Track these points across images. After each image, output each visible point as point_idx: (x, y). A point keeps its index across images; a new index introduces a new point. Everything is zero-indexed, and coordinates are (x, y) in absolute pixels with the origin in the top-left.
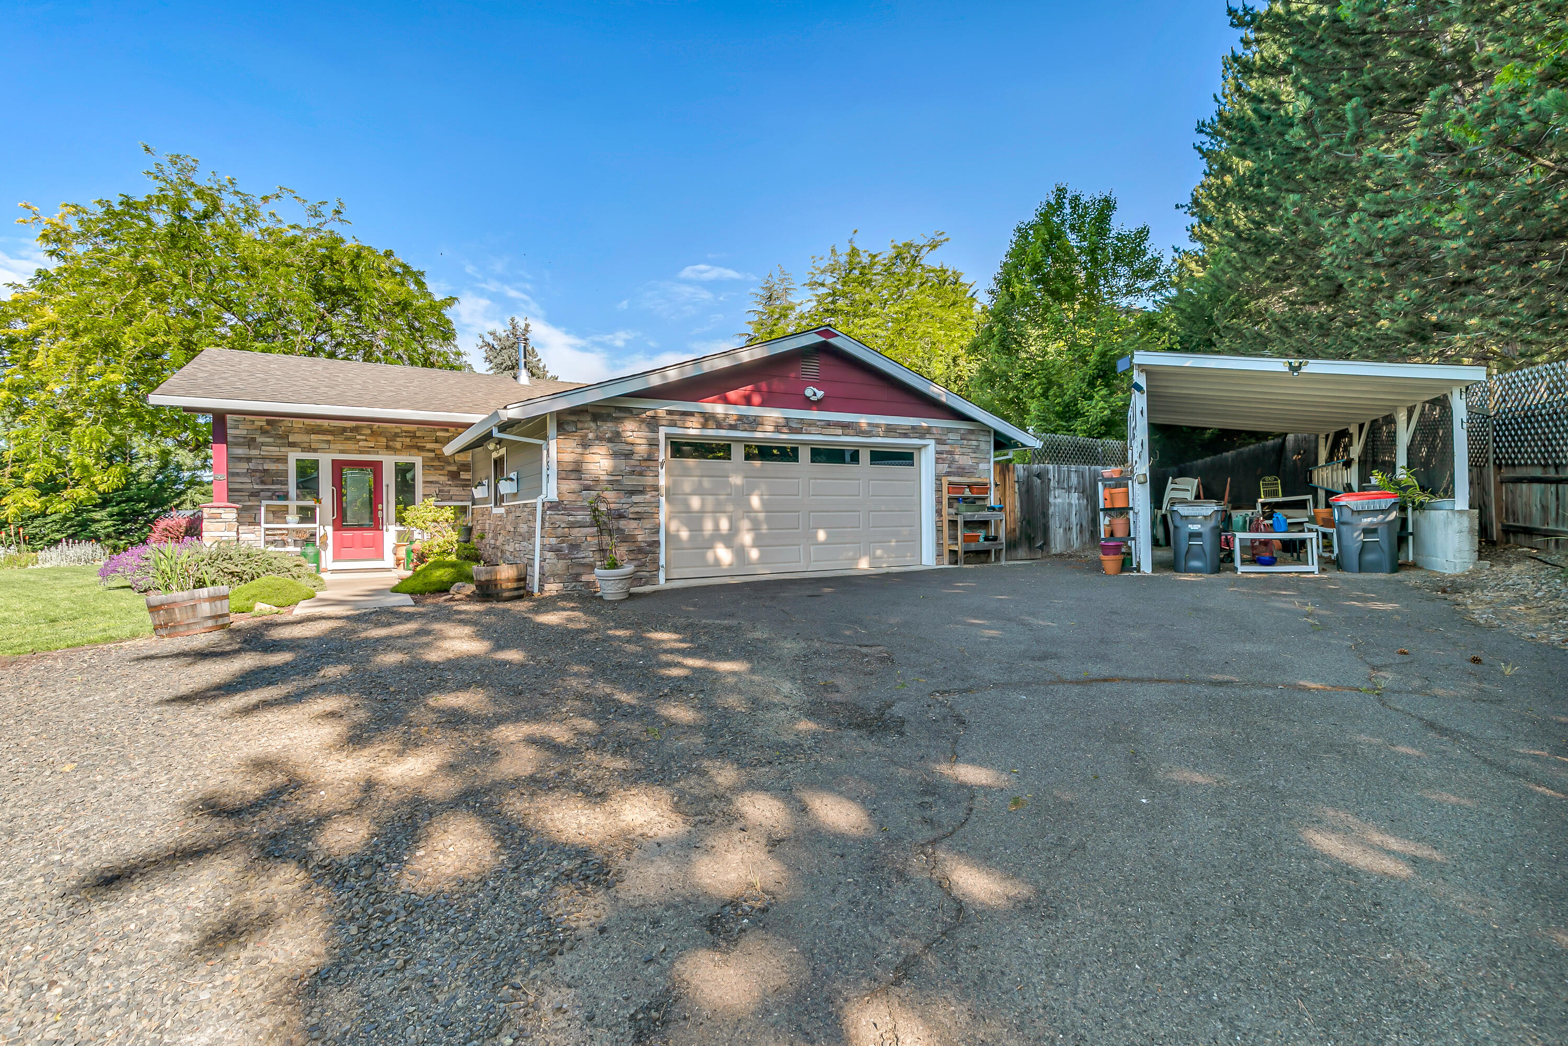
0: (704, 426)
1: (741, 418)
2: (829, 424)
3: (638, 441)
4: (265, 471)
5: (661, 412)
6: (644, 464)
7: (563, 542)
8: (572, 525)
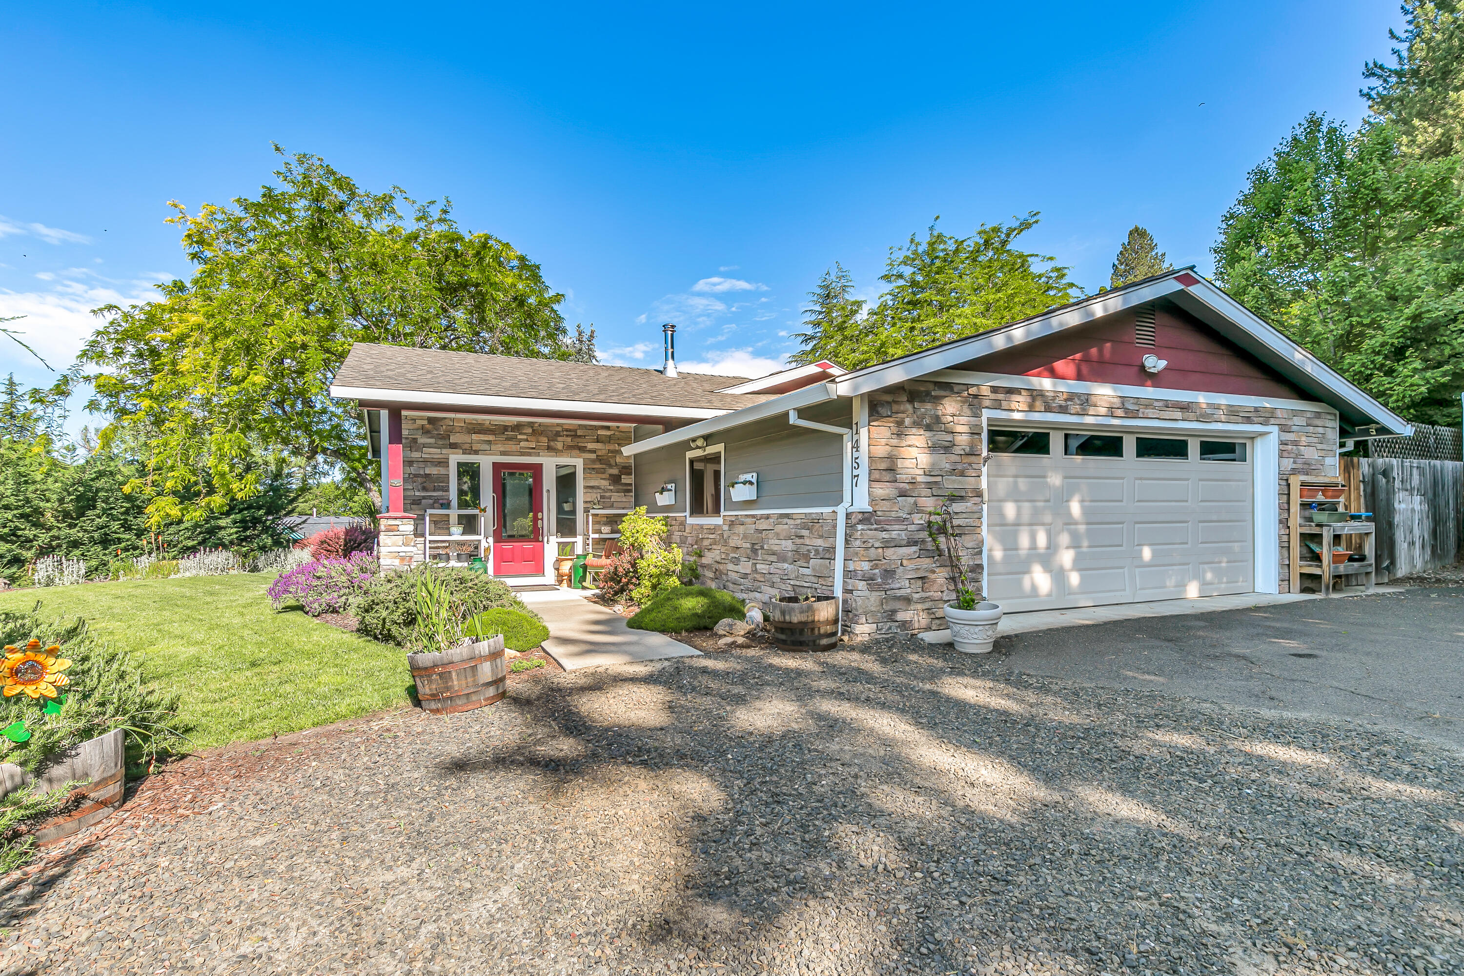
0: (1031, 408)
1: (1071, 397)
2: (1168, 405)
3: (959, 429)
4: (427, 476)
5: (985, 391)
6: (966, 460)
7: (876, 567)
8: (887, 544)
